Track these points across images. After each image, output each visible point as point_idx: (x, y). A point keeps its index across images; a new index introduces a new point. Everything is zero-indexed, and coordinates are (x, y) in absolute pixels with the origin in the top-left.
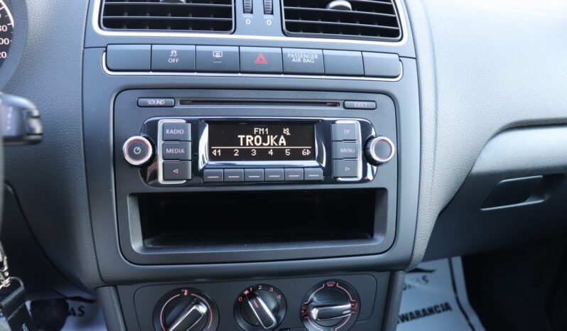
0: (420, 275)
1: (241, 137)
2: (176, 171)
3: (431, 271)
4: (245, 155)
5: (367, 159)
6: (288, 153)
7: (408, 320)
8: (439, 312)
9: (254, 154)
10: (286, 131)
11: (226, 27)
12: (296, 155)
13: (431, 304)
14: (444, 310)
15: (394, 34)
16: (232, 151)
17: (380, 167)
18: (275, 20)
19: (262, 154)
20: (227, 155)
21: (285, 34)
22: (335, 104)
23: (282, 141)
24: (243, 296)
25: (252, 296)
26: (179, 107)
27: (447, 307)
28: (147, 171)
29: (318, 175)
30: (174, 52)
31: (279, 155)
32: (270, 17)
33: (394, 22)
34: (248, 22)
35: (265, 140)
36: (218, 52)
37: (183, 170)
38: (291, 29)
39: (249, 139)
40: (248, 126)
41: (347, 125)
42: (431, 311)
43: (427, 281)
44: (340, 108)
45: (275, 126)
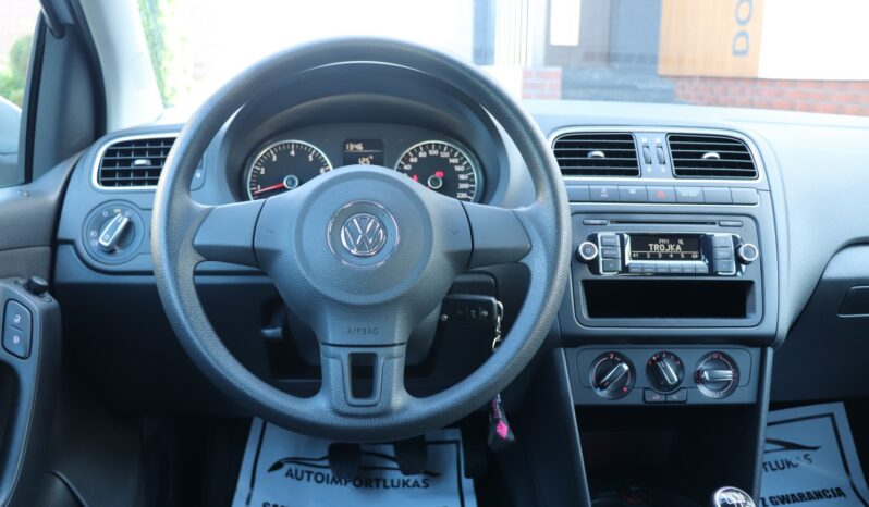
0: (801, 453)
1: (651, 245)
2: (611, 265)
3: (815, 449)
4: (654, 257)
5: (739, 261)
6: (682, 256)
7: (789, 502)
8: (830, 497)
9: (660, 256)
10: (681, 242)
11: (635, 173)
12: (688, 257)
13: (819, 488)
14: (835, 496)
15: (752, 174)
16: (646, 254)
17: (749, 266)
18: (668, 168)
19: (666, 257)
20: (642, 257)
21: (675, 177)
22: (713, 223)
23: (678, 248)
24: (652, 361)
25: (660, 359)
26: (609, 225)
27: (839, 493)
28: (593, 265)
29: (706, 270)
30: (604, 190)
31: (677, 257)
32: (663, 166)
33: (751, 166)
34: (649, 170)
35: (667, 247)
36: (633, 190)
37: (616, 265)
38: (679, 173)
39: (656, 246)
40: (655, 238)
41: (721, 237)
42: (819, 495)
43: (810, 461)
44: (717, 226)
45: (673, 238)
